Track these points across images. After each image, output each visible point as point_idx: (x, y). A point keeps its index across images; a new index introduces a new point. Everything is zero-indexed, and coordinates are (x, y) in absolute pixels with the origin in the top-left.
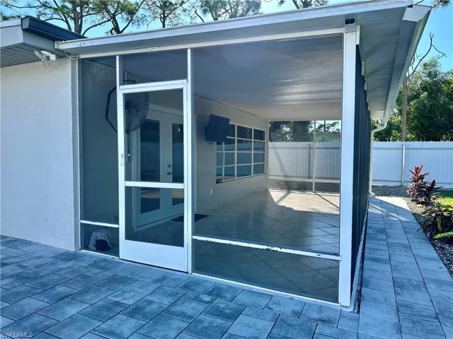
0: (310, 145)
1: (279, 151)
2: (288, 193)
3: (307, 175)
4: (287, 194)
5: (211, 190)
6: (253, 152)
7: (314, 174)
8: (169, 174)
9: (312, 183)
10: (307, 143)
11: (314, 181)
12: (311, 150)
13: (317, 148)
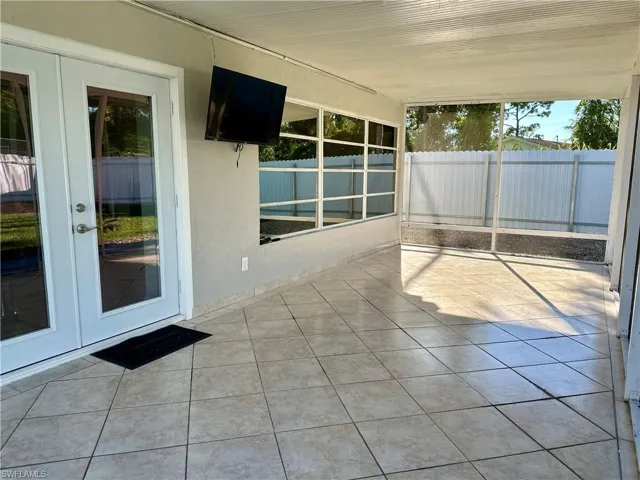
0: (490, 156)
1: (425, 169)
2: (440, 254)
3: (483, 215)
4: (434, 260)
5: (245, 260)
6: (365, 171)
7: (496, 214)
8: (83, 229)
9: (490, 235)
10: (486, 152)
11: (495, 230)
12: (493, 166)
13: (504, 163)
